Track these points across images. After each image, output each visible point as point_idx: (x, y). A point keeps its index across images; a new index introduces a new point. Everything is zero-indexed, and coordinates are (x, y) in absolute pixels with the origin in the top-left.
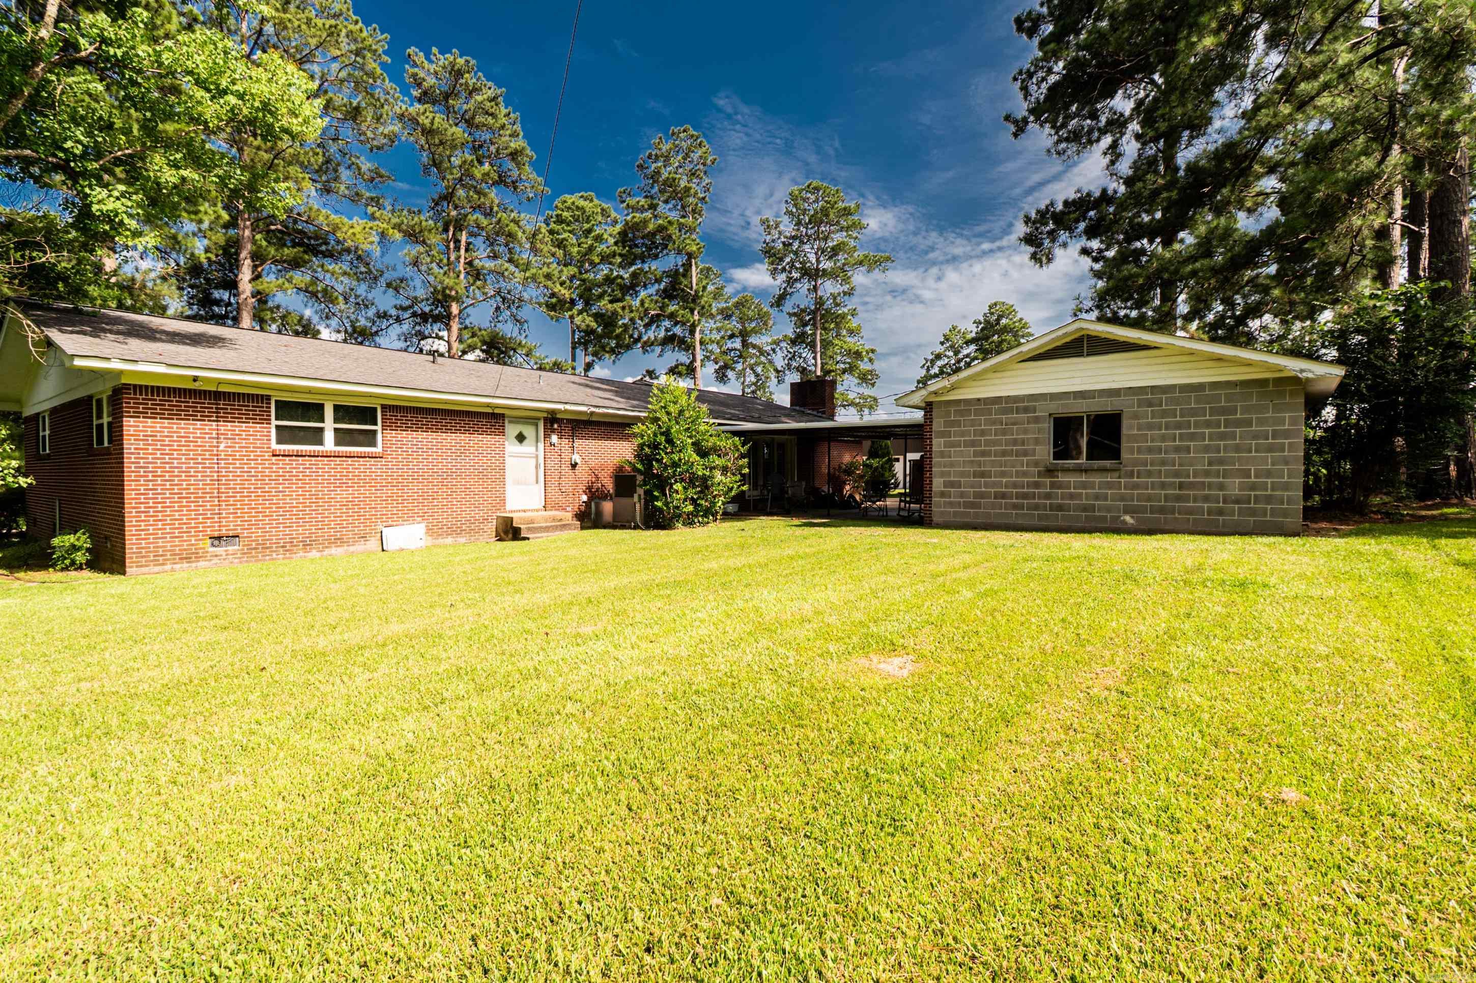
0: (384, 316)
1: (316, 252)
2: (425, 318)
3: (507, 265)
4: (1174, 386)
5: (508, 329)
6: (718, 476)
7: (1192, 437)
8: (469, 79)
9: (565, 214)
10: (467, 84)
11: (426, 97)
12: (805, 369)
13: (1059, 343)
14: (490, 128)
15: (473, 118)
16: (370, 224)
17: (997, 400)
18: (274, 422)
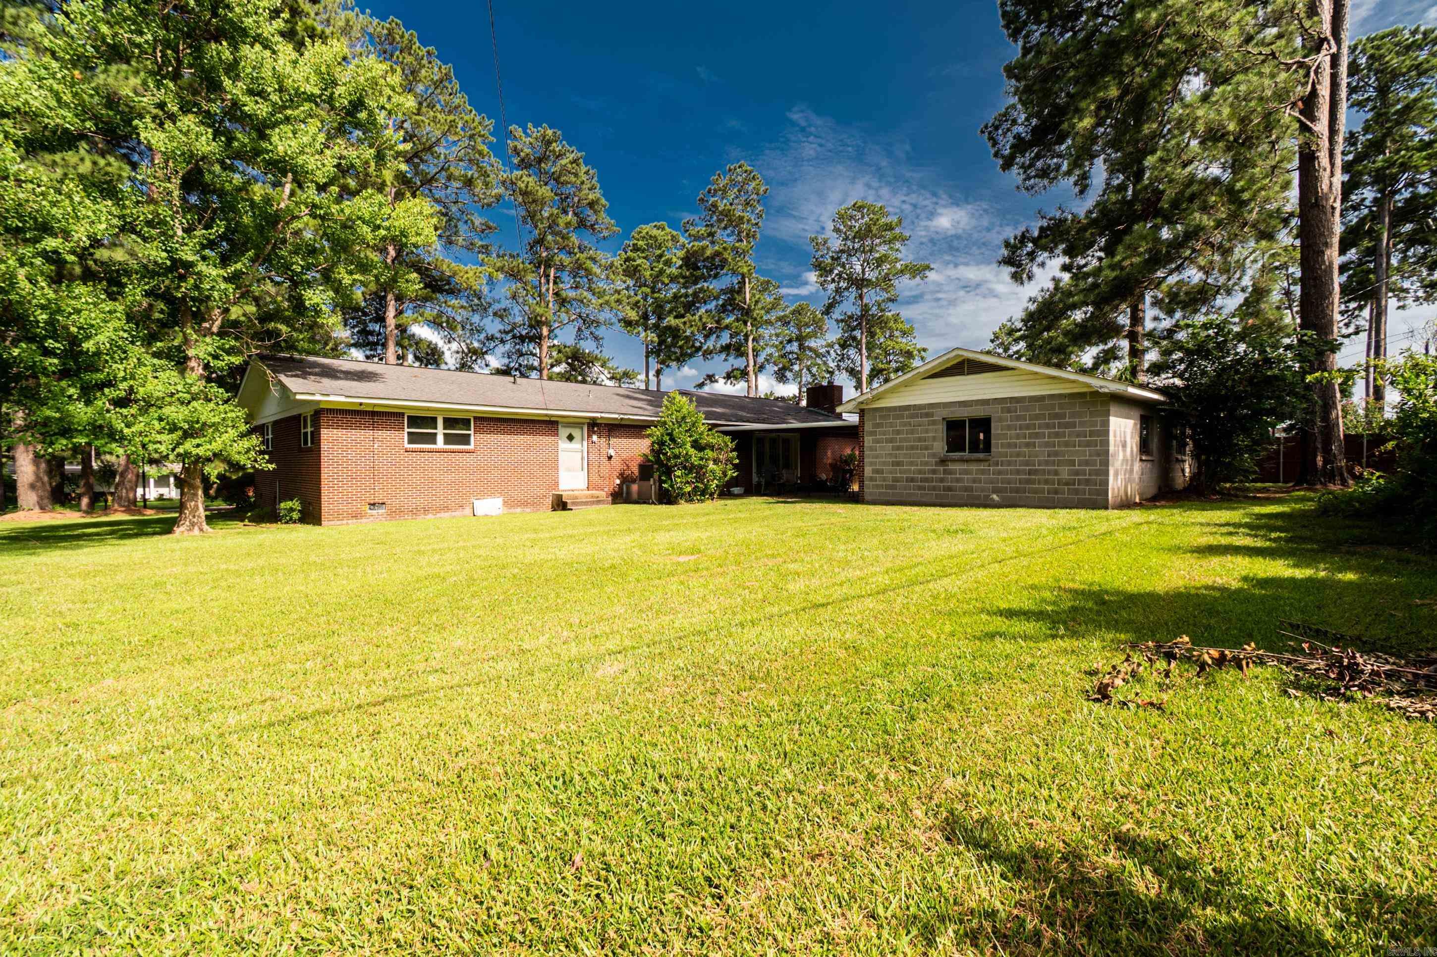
0: (491, 338)
1: (440, 290)
2: (522, 339)
3: (585, 293)
4: (1024, 398)
5: (588, 346)
6: (711, 466)
7: (1037, 436)
8: (556, 147)
9: (640, 243)
10: (554, 151)
11: (525, 164)
12: (853, 369)
13: (949, 365)
14: (573, 184)
15: (559, 177)
16: (480, 269)
17: (908, 408)
18: (407, 430)
